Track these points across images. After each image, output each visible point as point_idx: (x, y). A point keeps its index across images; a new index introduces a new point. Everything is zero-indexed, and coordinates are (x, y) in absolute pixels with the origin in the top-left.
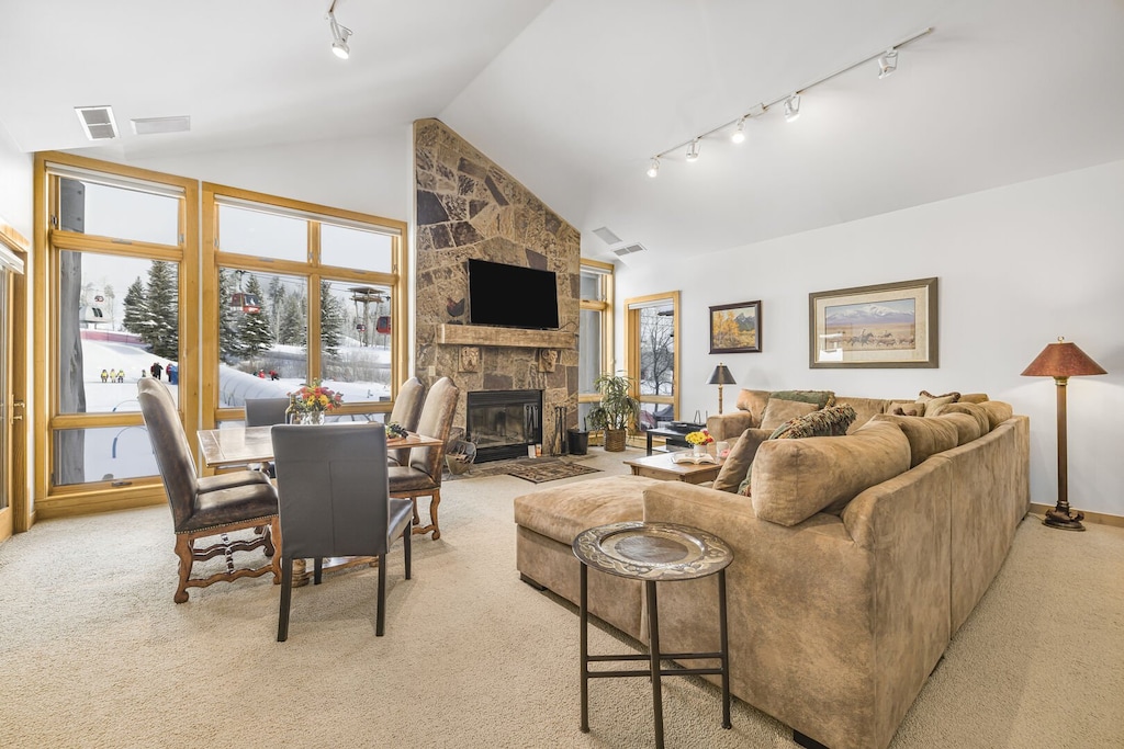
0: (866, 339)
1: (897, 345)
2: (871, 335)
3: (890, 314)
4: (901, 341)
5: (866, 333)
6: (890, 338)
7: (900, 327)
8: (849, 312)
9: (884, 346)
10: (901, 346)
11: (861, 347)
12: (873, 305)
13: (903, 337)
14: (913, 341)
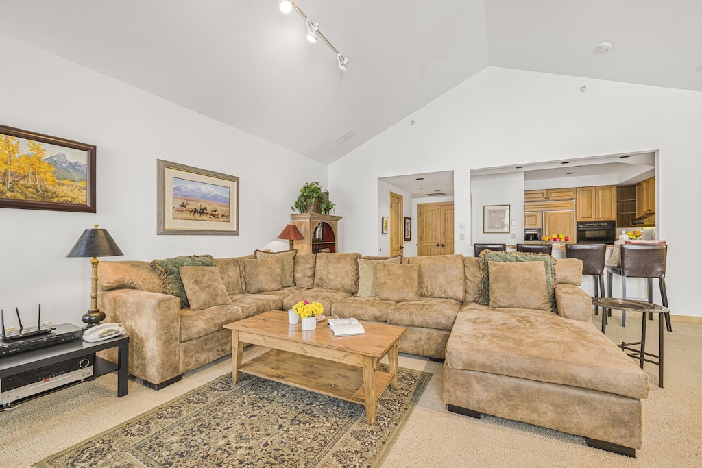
0: (202, 212)
1: (220, 219)
2: (205, 209)
3: (216, 195)
4: (223, 216)
5: (203, 207)
6: (216, 213)
7: (221, 205)
8: (192, 186)
9: (213, 218)
10: (222, 219)
11: (199, 218)
12: (207, 186)
13: (223, 213)
14: (228, 217)
